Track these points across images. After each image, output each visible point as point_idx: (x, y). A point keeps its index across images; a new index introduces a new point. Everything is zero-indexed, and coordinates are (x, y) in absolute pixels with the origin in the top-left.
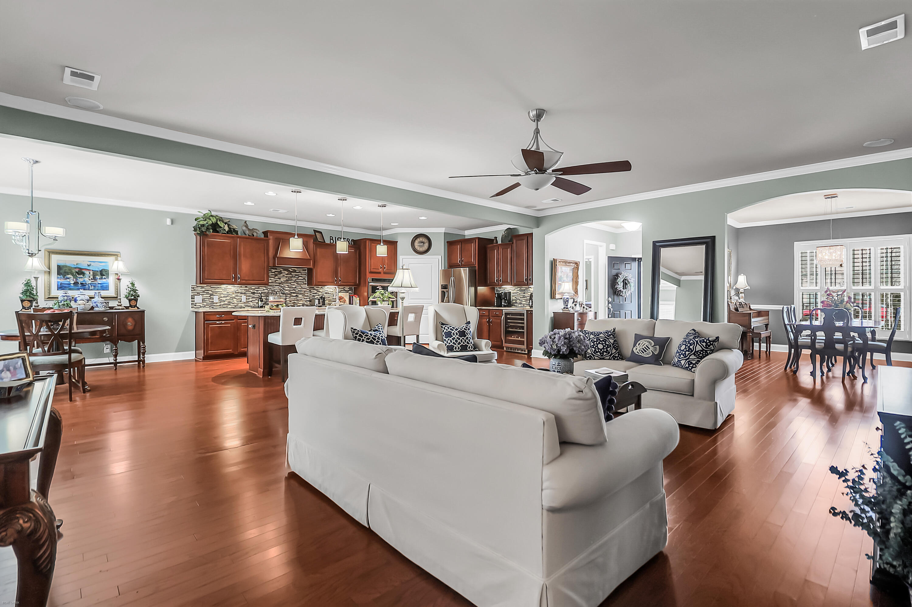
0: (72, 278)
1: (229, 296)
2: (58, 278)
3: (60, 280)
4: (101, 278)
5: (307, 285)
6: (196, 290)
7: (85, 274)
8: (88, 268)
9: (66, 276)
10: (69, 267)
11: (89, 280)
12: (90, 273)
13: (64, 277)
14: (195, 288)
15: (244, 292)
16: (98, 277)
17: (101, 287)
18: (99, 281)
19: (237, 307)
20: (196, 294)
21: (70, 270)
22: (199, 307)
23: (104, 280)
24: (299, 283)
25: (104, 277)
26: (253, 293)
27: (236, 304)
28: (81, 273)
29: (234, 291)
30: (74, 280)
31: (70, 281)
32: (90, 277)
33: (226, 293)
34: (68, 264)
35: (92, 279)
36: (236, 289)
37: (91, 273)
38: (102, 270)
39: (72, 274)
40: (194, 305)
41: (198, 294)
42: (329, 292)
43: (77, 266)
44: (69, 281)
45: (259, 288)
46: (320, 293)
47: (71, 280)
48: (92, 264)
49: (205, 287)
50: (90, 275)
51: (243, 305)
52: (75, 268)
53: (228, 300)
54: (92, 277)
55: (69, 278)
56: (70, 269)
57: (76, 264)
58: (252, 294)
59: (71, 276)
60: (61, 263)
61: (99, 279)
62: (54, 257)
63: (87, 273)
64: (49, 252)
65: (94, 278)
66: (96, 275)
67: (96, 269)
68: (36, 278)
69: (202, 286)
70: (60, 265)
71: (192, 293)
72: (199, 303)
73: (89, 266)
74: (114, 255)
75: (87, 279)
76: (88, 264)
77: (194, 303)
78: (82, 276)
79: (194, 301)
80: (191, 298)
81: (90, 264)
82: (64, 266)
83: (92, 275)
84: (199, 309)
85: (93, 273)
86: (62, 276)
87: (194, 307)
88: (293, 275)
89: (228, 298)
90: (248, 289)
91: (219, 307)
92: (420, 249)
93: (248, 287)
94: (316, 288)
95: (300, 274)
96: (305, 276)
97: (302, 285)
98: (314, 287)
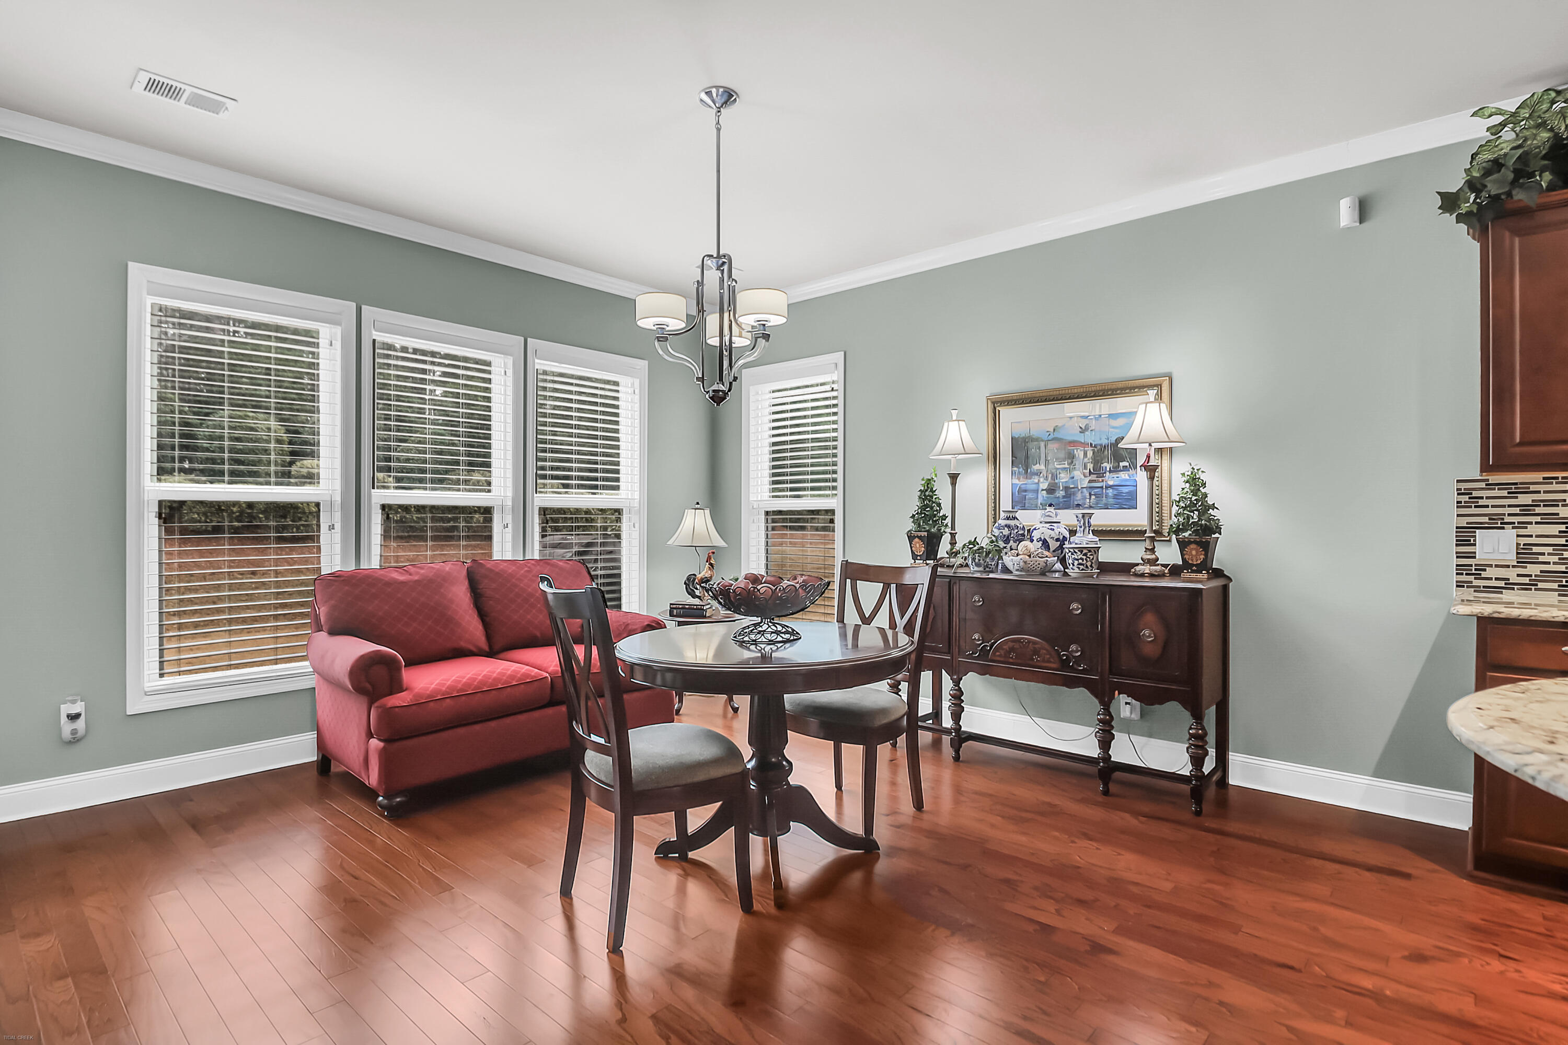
0: (1045, 473)
2: (1014, 473)
3: (1019, 479)
4: (1115, 470)
6: (1481, 502)
7: (1074, 456)
8: (1081, 438)
9: (1029, 466)
10: (1037, 439)
11: (1085, 477)
12: (1085, 454)
13: (1026, 472)
14: (1475, 494)
16: (1107, 466)
17: (1115, 497)
18: (1110, 479)
20: (1485, 520)
21: (1039, 448)
22: (1502, 584)
23: (1124, 476)
25: (1122, 464)
30: (1047, 480)
31: (1039, 481)
32: (1085, 468)
34: (1035, 431)
35: (1090, 473)
37: (1090, 454)
38: (1116, 440)
40: (1471, 571)
41: (1496, 523)
43: (1056, 435)
44: (1036, 481)
47: (1042, 480)
48: (1092, 424)
49: (1532, 488)
50: (1086, 460)
52: (1053, 441)
54: (1090, 466)
55: (1037, 474)
56: (1041, 444)
57: (1052, 431)
60: (1021, 432)
61: (1110, 471)
62: (1008, 415)
63: (1079, 453)
64: (993, 403)
65: (1097, 472)
66: (1102, 460)
67: (1101, 439)
68: (954, 477)
69: (1516, 484)
70: (1019, 437)
71: (1458, 515)
72: (1497, 566)
73: (1083, 431)
74: (1151, 387)
75: (1078, 474)
76: (1081, 428)
77: (1471, 566)
78: (1066, 466)
79: (1475, 557)
80: (1457, 541)
81: (1085, 427)
82: (1027, 438)
83: (1091, 460)
84: (1501, 593)
85: (1093, 453)
86: (1021, 469)
87: (1471, 582)
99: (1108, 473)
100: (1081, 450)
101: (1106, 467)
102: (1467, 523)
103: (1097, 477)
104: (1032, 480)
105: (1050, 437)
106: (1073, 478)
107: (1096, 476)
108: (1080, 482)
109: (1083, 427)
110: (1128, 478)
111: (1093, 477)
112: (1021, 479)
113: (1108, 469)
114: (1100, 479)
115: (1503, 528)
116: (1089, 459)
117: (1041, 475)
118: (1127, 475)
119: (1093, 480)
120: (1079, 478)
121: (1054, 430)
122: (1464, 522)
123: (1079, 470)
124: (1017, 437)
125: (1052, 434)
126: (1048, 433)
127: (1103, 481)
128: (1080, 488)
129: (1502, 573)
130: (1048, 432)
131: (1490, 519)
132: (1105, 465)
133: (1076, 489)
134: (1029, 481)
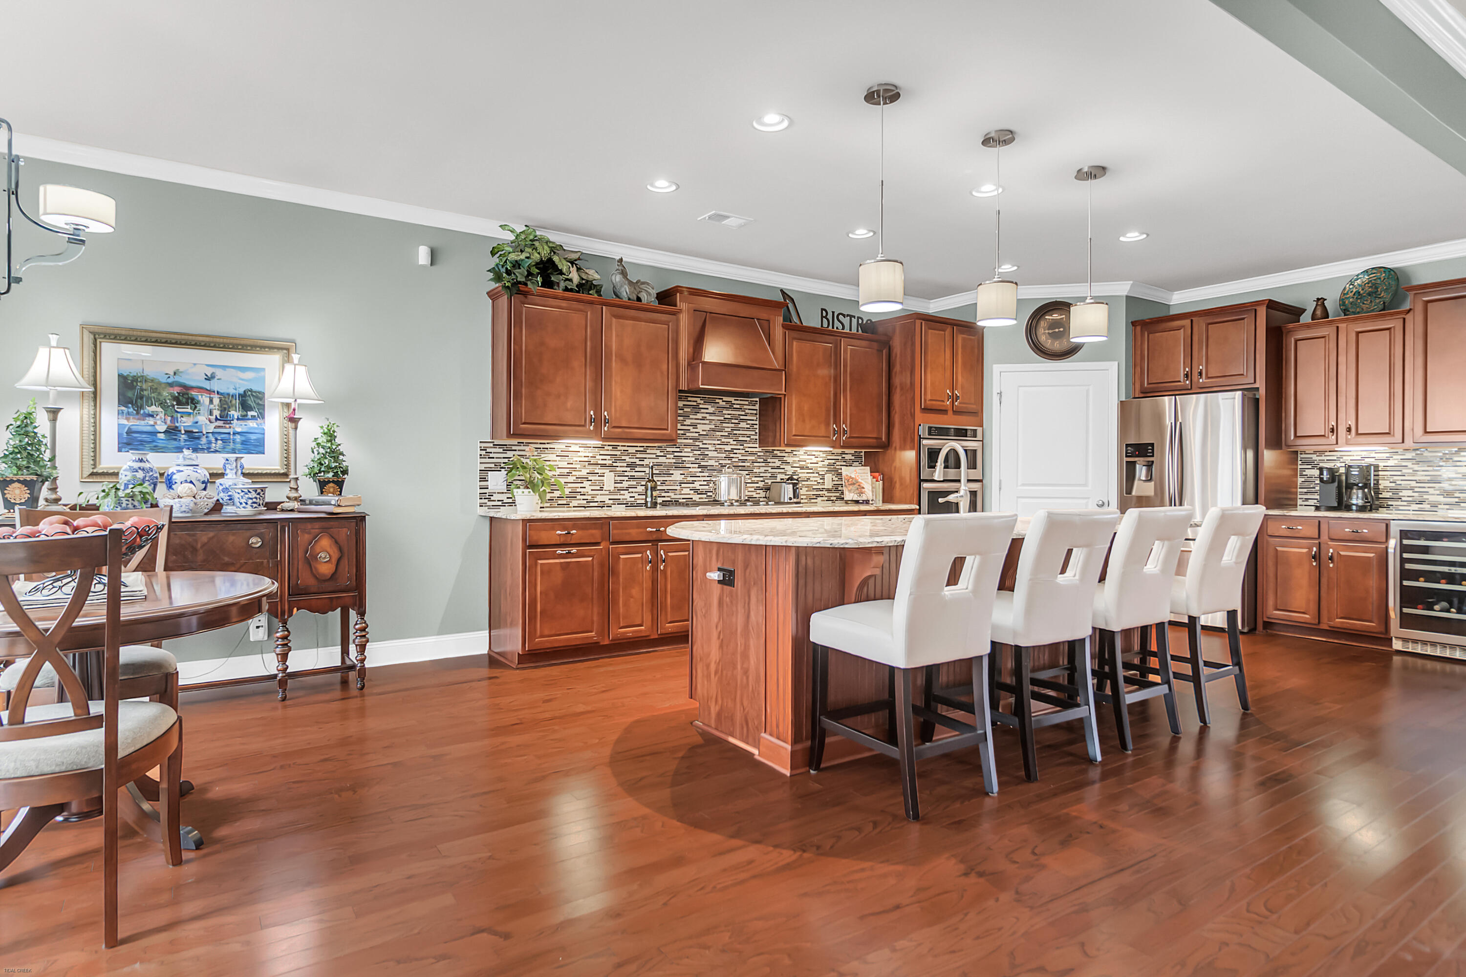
0: (162, 415)
1: (574, 473)
2: (120, 413)
3: (127, 419)
4: (243, 418)
5: (757, 446)
6: (491, 455)
7: (198, 402)
8: (207, 385)
9: (142, 407)
10: (152, 381)
11: (211, 422)
12: (211, 401)
13: (138, 413)
14: (488, 450)
15: (610, 462)
16: (235, 413)
18: (238, 426)
19: (592, 504)
20: (493, 465)
21: (154, 390)
22: (500, 503)
23: (252, 424)
24: (740, 439)
25: (250, 413)
26: (632, 466)
27: (589, 497)
28: (187, 399)
29: (586, 459)
30: (166, 423)
31: (156, 423)
32: (211, 414)
33: (565, 464)
34: (150, 372)
35: (217, 419)
36: (591, 455)
37: (216, 401)
38: (245, 391)
39: (162, 404)
40: (486, 496)
41: (498, 468)
42: (809, 465)
43: (177, 378)
44: (152, 423)
45: (644, 452)
46: (788, 468)
47: (159, 422)
48: (219, 373)
49: (514, 448)
50: (212, 406)
51: (606, 499)
52: (171, 385)
53: (570, 485)
54: (217, 413)
55: (152, 416)
56: (156, 386)
57: (172, 374)
58: (628, 469)
59: (160, 409)
60: (132, 370)
61: (238, 419)
62: (108, 349)
63: (204, 399)
64: (94, 334)
65: (224, 418)
66: (229, 408)
67: (228, 388)
68: (54, 413)
69: (506, 445)
70: (128, 375)
71: (480, 463)
72: (498, 493)
73: (208, 379)
74: (280, 349)
75: (202, 419)
76: (206, 375)
77: (486, 493)
78: (189, 410)
79: (488, 488)
80: (480, 478)
81: (211, 375)
82: (139, 377)
83: (217, 407)
84: (499, 508)
85: (220, 401)
86: (131, 410)
87: (486, 503)
88: (726, 416)
89: (571, 479)
90: (618, 453)
91: (548, 505)
92: (1053, 344)
93: (619, 448)
94: (779, 454)
95: (743, 413)
96: (755, 418)
97: (745, 445)
98: (775, 452)
99: (235, 421)
100: (206, 397)
101: (233, 415)
103: (224, 423)
104: (146, 421)
105: (170, 380)
106: (197, 423)
107: (222, 422)
108: (205, 427)
109: (209, 375)
110: (256, 426)
111: (220, 423)
112: (131, 420)
113: (236, 417)
114: (228, 426)
115: (500, 471)
116: (215, 406)
117: (158, 417)
118: (255, 424)
119: (219, 426)
120: (204, 423)
121: (175, 374)
122: (483, 467)
123: (204, 415)
124: (125, 374)
125: (171, 377)
126: (168, 376)
127: (230, 427)
128: (205, 433)
129: (501, 497)
130: (167, 374)
131: (495, 465)
132: (232, 412)
133: (201, 434)
134: (143, 422)
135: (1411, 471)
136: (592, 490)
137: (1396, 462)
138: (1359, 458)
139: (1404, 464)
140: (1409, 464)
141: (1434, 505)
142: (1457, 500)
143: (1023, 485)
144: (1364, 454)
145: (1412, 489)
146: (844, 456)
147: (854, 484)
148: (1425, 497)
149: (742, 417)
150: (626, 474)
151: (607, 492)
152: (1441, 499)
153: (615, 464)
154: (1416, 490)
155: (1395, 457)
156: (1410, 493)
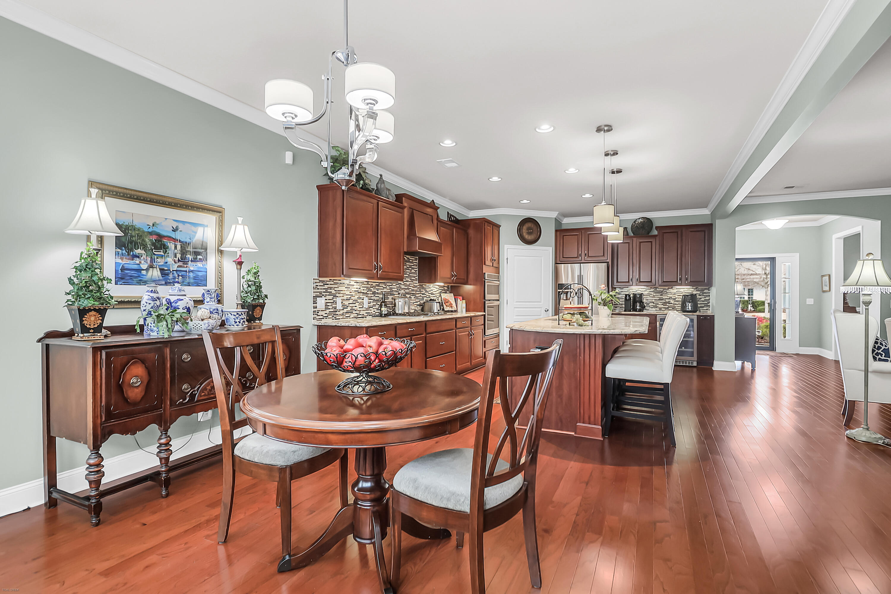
0: (144, 256)
1: (352, 298)
2: (117, 254)
3: (122, 259)
4: (194, 260)
5: (417, 282)
6: (318, 288)
7: (168, 248)
8: (173, 235)
9: (132, 250)
10: (139, 230)
11: (175, 263)
12: (176, 247)
13: (129, 254)
14: (317, 284)
15: (366, 291)
16: (190, 257)
17: (195, 278)
18: (191, 266)
19: (359, 316)
20: (318, 294)
21: (140, 236)
22: (322, 317)
23: (200, 264)
24: (412, 278)
25: (199, 257)
26: (374, 293)
27: (358, 312)
28: (161, 245)
29: (357, 290)
30: (147, 262)
31: (140, 262)
32: (175, 256)
33: (348, 293)
34: (137, 223)
35: (179, 261)
36: (359, 287)
37: (179, 247)
39: (145, 248)
40: (316, 313)
42: (434, 293)
43: (155, 229)
44: (138, 262)
45: (378, 285)
46: (427, 294)
47: (143, 262)
48: (181, 226)
49: (327, 283)
50: (176, 251)
51: (364, 312)
52: (151, 233)
53: (351, 305)
54: (179, 256)
55: (138, 257)
56: (141, 234)
57: (152, 225)
58: (373, 295)
59: (143, 252)
60: (126, 220)
61: (192, 261)
63: (171, 245)
64: (102, 190)
65: (183, 260)
66: (186, 253)
67: (186, 238)
69: (324, 281)
70: (122, 224)
71: (314, 292)
72: (321, 311)
73: (175, 230)
74: (217, 212)
75: (170, 260)
76: (173, 228)
77: (316, 311)
78: (162, 253)
79: (316, 308)
80: (313, 302)
81: (176, 228)
82: (130, 226)
83: (179, 252)
84: (322, 320)
85: (181, 247)
86: (124, 252)
87: (316, 317)
88: (408, 266)
89: (351, 301)
90: (369, 286)
91: (342, 317)
92: (528, 237)
93: (370, 283)
94: (425, 287)
95: (413, 264)
96: (416, 267)
97: (414, 282)
98: (423, 286)
99: (190, 262)
100: (172, 244)
101: (189, 258)
102: (316, 295)
103: (183, 264)
104: (134, 261)
105: (150, 230)
106: (167, 263)
107: (182, 263)
108: (172, 266)
109: (175, 228)
110: (202, 266)
111: (180, 264)
112: (124, 260)
113: (190, 260)
114: (185, 266)
115: (322, 297)
116: (178, 251)
117: (142, 258)
118: (201, 264)
119: (180, 266)
120: (171, 263)
121: (153, 225)
122: (314, 295)
123: (171, 258)
124: (121, 224)
125: (151, 227)
126: (149, 226)
127: (187, 267)
128: (171, 271)
129: (322, 313)
130: (148, 225)
131: (320, 294)
132: (188, 256)
133: (169, 271)
134: (132, 261)
135: (653, 296)
136: (359, 308)
137: (648, 292)
138: (635, 291)
139: (650, 293)
140: (652, 293)
141: (660, 309)
142: (667, 307)
143: (517, 302)
144: (637, 289)
145: (653, 303)
146: (444, 288)
147: (448, 302)
148: (657, 306)
149: (413, 267)
150: (372, 298)
151: (365, 309)
152: (662, 306)
153: (368, 293)
154: (655, 303)
155: (648, 290)
156: (652, 304)
